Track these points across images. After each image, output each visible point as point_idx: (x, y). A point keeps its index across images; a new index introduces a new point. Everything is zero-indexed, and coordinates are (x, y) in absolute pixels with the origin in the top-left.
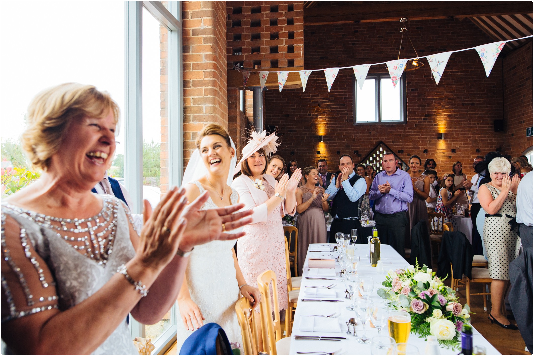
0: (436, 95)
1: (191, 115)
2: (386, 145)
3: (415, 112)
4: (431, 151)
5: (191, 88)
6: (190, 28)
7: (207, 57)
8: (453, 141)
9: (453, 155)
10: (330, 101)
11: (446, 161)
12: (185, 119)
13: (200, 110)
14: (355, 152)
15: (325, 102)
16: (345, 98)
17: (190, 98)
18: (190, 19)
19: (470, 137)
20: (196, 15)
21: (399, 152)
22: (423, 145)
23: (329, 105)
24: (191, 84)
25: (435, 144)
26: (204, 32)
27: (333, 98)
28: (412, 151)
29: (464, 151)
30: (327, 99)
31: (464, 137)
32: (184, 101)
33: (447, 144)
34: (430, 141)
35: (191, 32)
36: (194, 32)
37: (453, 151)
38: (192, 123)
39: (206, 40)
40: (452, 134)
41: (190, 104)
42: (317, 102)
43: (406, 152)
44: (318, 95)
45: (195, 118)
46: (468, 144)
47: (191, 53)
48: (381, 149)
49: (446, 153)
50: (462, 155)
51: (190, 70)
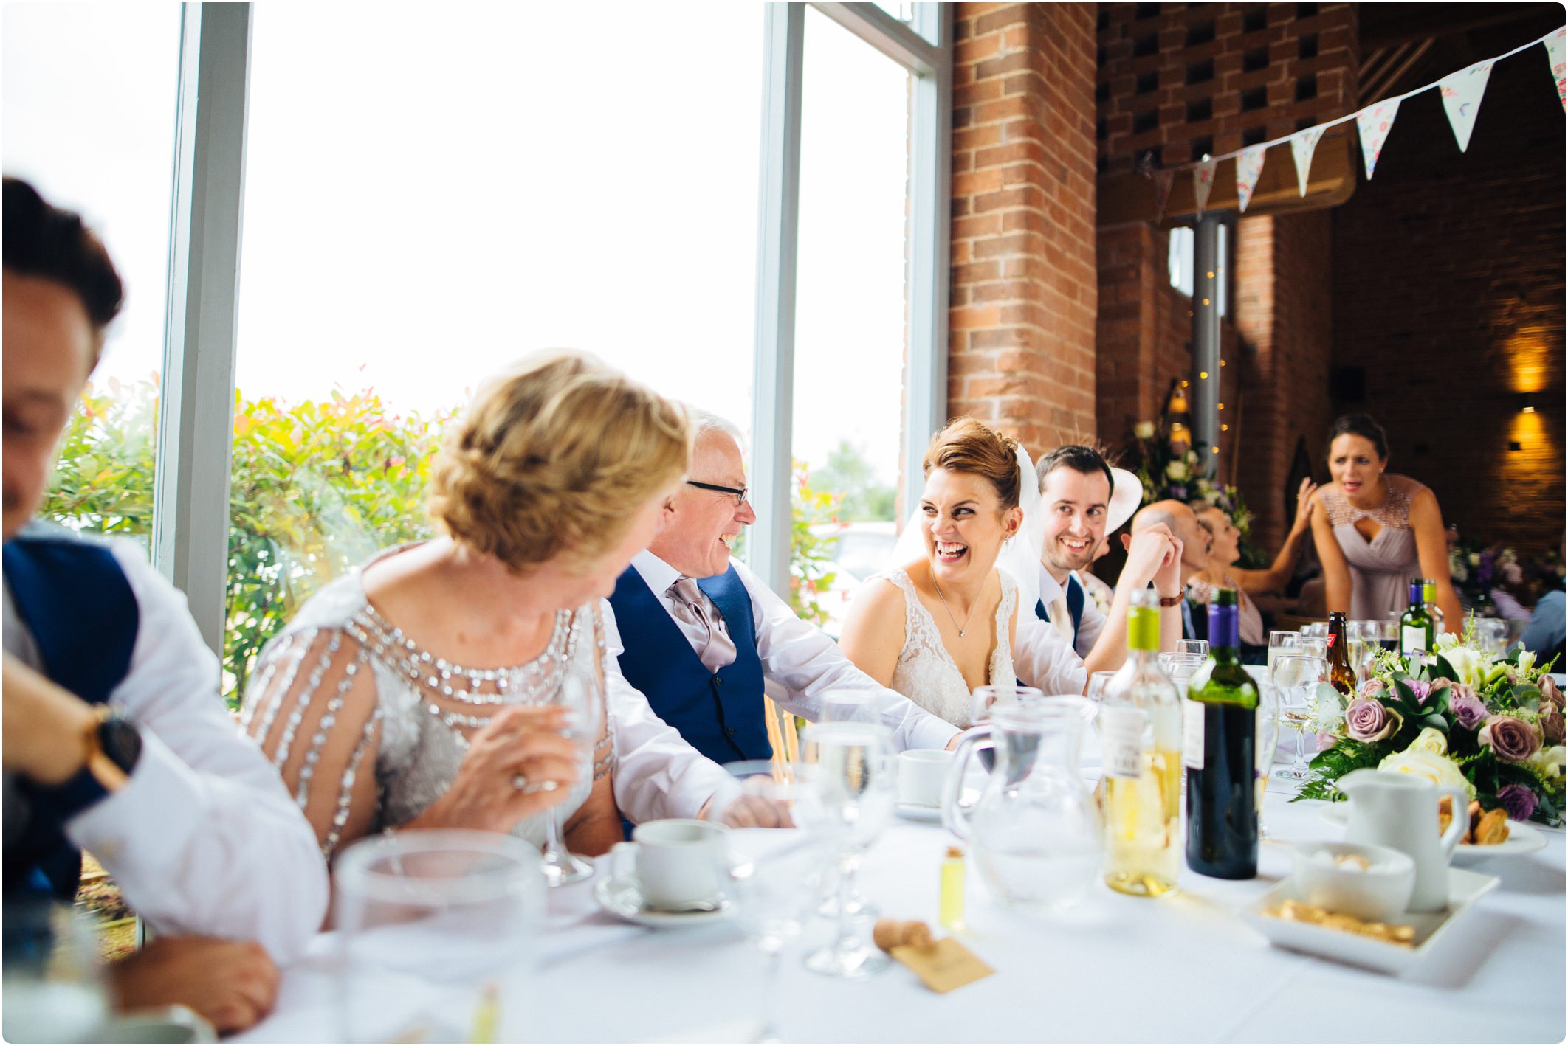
1: (969, 287)
5: (971, 214)
6: (972, 62)
7: (1012, 129)
12: (954, 296)
13: (991, 270)
15: (1541, 284)
17: (969, 242)
18: (973, 38)
20: (987, 24)
24: (971, 207)
26: (1005, 64)
32: (954, 251)
35: (973, 72)
36: (982, 71)
38: (971, 306)
39: (1011, 85)
41: (969, 258)
45: (979, 294)
47: (972, 126)
51: (970, 170)
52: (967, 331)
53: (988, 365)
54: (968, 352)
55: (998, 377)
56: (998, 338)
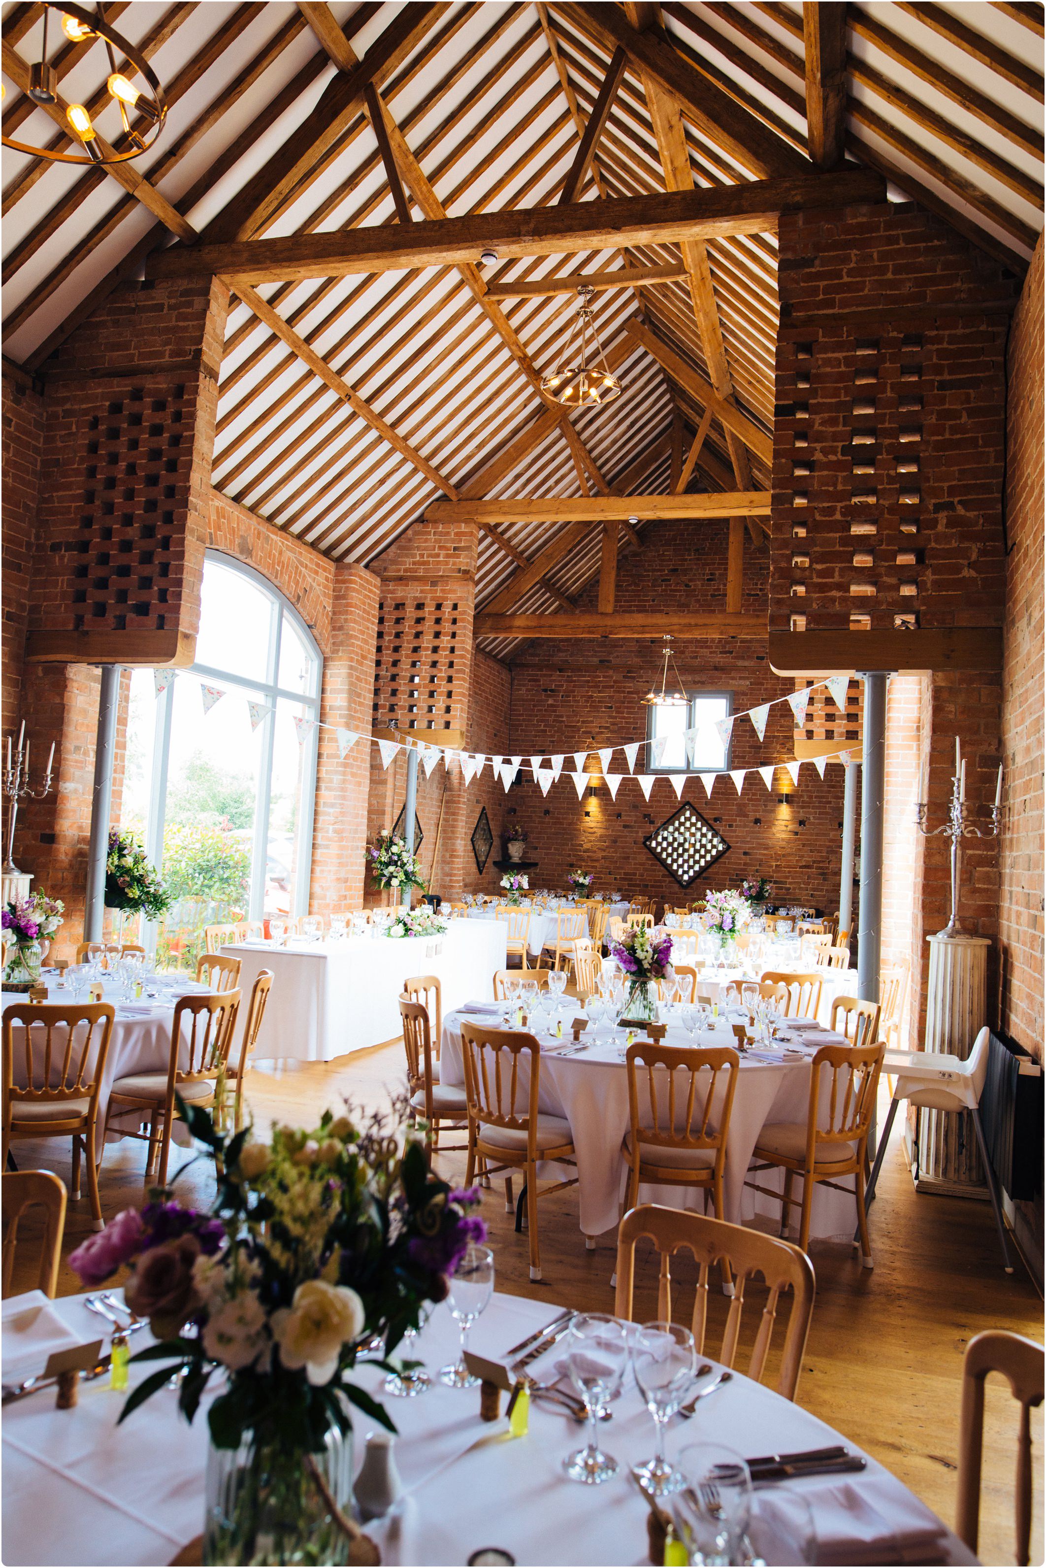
0: (778, 731)
1: (323, 785)
2: (694, 808)
3: (744, 757)
4: (766, 822)
5: (324, 760)
6: (328, 704)
8: (803, 807)
9: (800, 829)
10: (612, 732)
11: (790, 839)
12: (317, 788)
13: (331, 781)
14: (645, 816)
15: (602, 733)
16: (634, 728)
17: (323, 769)
18: (328, 695)
19: (830, 802)
20: (334, 691)
21: (716, 820)
22: (755, 811)
23: (608, 738)
25: (773, 811)
26: (339, 708)
27: (616, 727)
28: (735, 821)
29: (820, 824)
30: (607, 728)
31: (820, 802)
32: (318, 771)
33: (793, 812)
34: (766, 806)
36: (331, 708)
37: (801, 823)
38: (323, 792)
39: (341, 716)
40: (802, 796)
41: (323, 775)
42: (590, 732)
43: (727, 820)
44: (592, 722)
45: (327, 788)
46: (827, 813)
48: (688, 814)
49: (790, 827)
50: (815, 831)
51: (325, 743)
52: (321, 801)
53: (329, 814)
54: (321, 809)
55: (332, 819)
56: (332, 805)
